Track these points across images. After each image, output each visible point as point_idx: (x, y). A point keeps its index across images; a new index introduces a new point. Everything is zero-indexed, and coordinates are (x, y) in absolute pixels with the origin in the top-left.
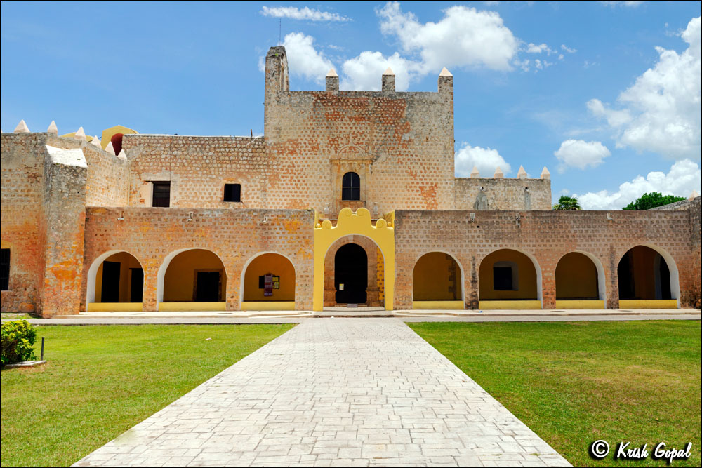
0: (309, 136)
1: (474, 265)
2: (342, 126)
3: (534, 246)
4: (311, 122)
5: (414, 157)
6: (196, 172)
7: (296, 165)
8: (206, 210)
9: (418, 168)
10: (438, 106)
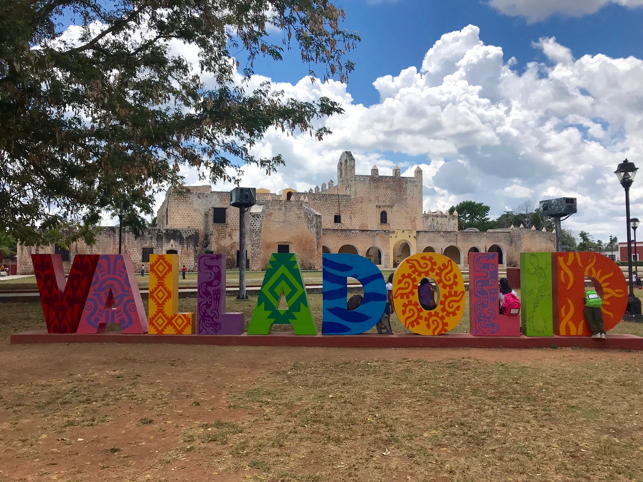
0: (367, 195)
1: (442, 250)
2: (380, 191)
4: (368, 189)
5: (408, 205)
6: (324, 210)
7: (363, 208)
8: (353, 230)
9: (409, 210)
10: (417, 184)
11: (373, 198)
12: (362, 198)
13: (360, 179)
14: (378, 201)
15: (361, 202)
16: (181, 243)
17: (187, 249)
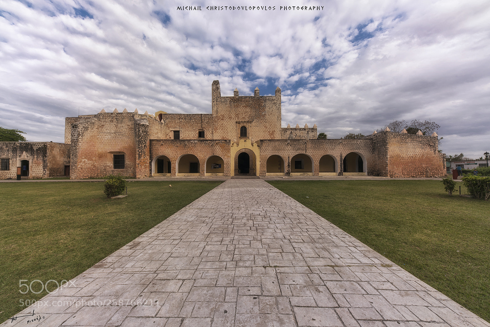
0: (228, 113)
1: (289, 159)
2: (240, 109)
3: (312, 152)
4: (229, 108)
5: (266, 120)
6: (188, 127)
7: (224, 124)
8: (192, 140)
9: (268, 125)
10: (275, 101)
11: (233, 116)
12: (223, 116)
13: (221, 100)
14: (238, 118)
15: (222, 120)
16: (32, 154)
17: (37, 159)
